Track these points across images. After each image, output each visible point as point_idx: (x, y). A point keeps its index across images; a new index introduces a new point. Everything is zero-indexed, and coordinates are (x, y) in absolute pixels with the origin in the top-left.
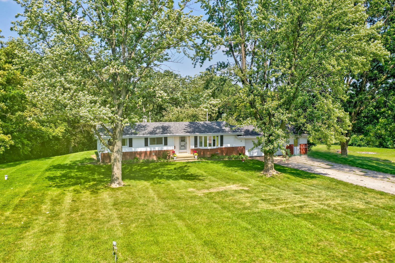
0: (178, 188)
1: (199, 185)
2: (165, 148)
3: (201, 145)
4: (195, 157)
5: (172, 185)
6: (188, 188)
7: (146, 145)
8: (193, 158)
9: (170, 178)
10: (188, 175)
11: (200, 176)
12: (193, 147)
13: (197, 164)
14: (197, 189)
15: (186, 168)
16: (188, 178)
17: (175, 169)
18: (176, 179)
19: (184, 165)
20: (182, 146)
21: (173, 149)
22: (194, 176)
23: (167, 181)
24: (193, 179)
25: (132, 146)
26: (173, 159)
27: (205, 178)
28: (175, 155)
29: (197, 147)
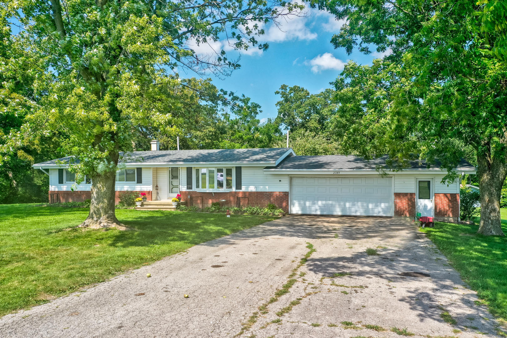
2: (138, 188)
12: (184, 188)
20: (174, 186)
21: (152, 190)
26: (136, 205)
28: (138, 199)
29: (191, 188)
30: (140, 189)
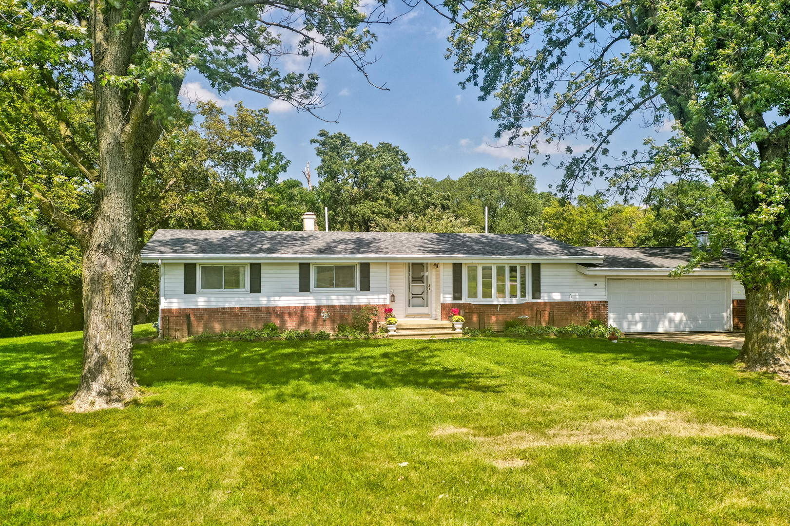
0: (380, 423)
1: (487, 408)
2: (362, 299)
3: (473, 294)
4: (454, 329)
5: (359, 407)
6: (433, 420)
7: (304, 288)
8: (450, 331)
9: (356, 380)
10: (433, 373)
11: (480, 375)
12: (448, 299)
13: (464, 344)
14: (481, 428)
15: (425, 354)
16: (431, 381)
17: (385, 355)
18: (381, 384)
19: (418, 347)
20: (415, 296)
21: (388, 302)
22: (458, 376)
23: (341, 390)
24: (454, 386)
25: (259, 291)
26: (387, 331)
27: (504, 381)
28: (392, 320)
29: (460, 299)
30: (366, 301)
